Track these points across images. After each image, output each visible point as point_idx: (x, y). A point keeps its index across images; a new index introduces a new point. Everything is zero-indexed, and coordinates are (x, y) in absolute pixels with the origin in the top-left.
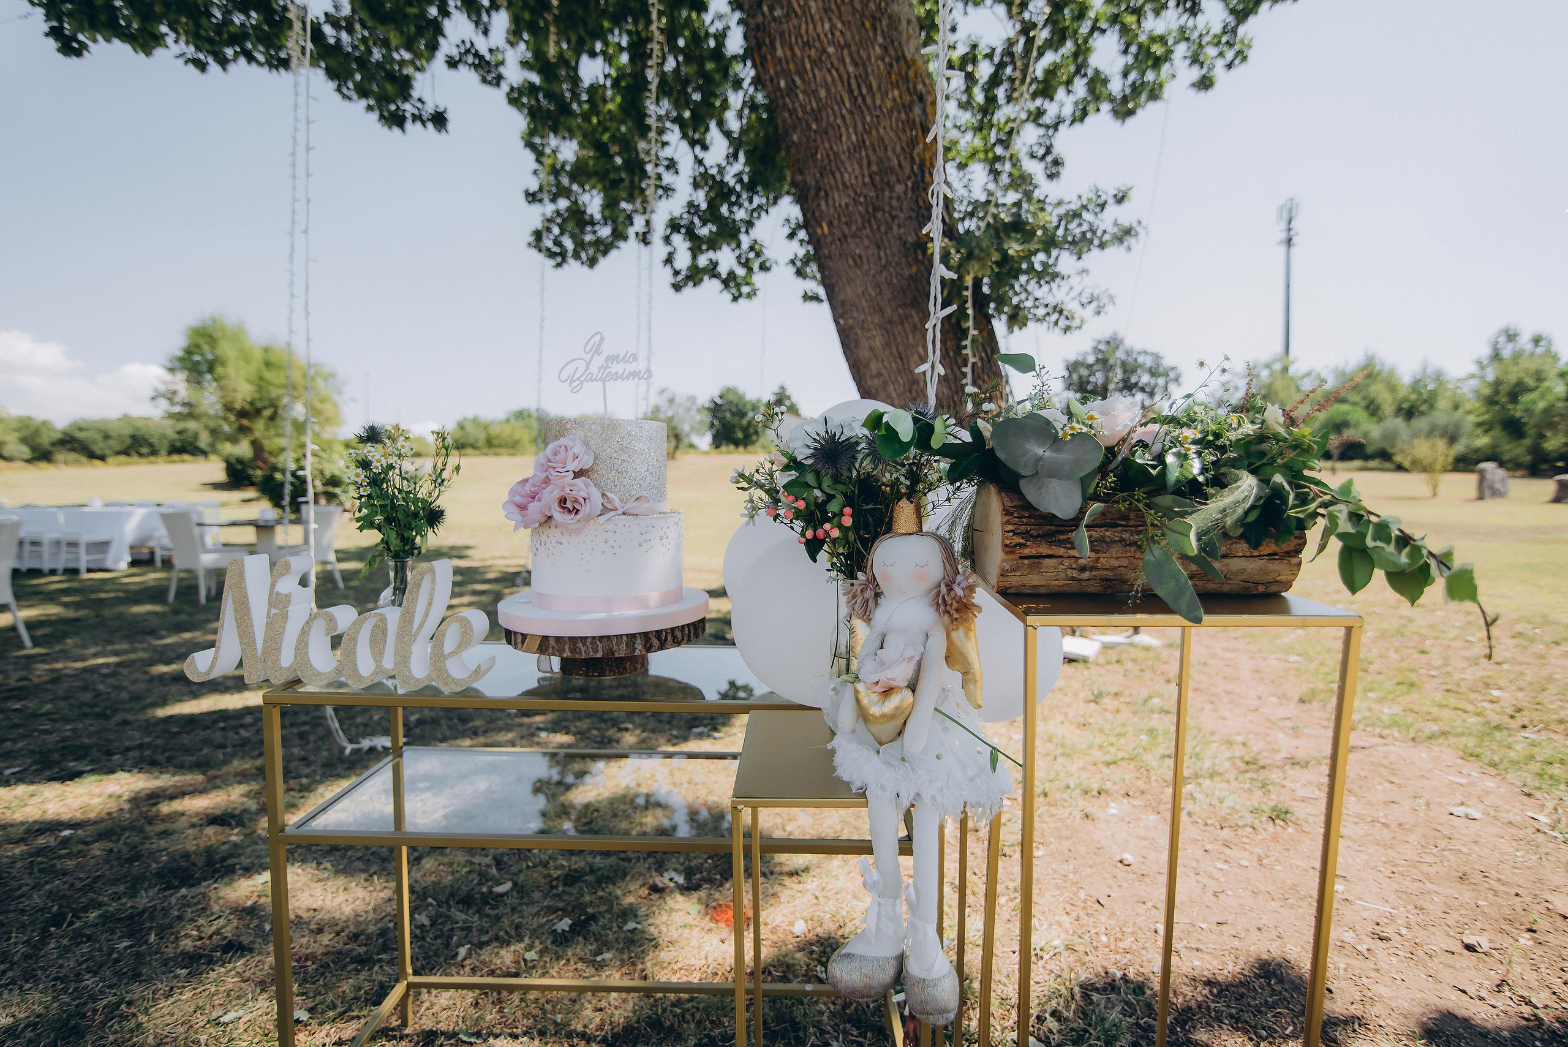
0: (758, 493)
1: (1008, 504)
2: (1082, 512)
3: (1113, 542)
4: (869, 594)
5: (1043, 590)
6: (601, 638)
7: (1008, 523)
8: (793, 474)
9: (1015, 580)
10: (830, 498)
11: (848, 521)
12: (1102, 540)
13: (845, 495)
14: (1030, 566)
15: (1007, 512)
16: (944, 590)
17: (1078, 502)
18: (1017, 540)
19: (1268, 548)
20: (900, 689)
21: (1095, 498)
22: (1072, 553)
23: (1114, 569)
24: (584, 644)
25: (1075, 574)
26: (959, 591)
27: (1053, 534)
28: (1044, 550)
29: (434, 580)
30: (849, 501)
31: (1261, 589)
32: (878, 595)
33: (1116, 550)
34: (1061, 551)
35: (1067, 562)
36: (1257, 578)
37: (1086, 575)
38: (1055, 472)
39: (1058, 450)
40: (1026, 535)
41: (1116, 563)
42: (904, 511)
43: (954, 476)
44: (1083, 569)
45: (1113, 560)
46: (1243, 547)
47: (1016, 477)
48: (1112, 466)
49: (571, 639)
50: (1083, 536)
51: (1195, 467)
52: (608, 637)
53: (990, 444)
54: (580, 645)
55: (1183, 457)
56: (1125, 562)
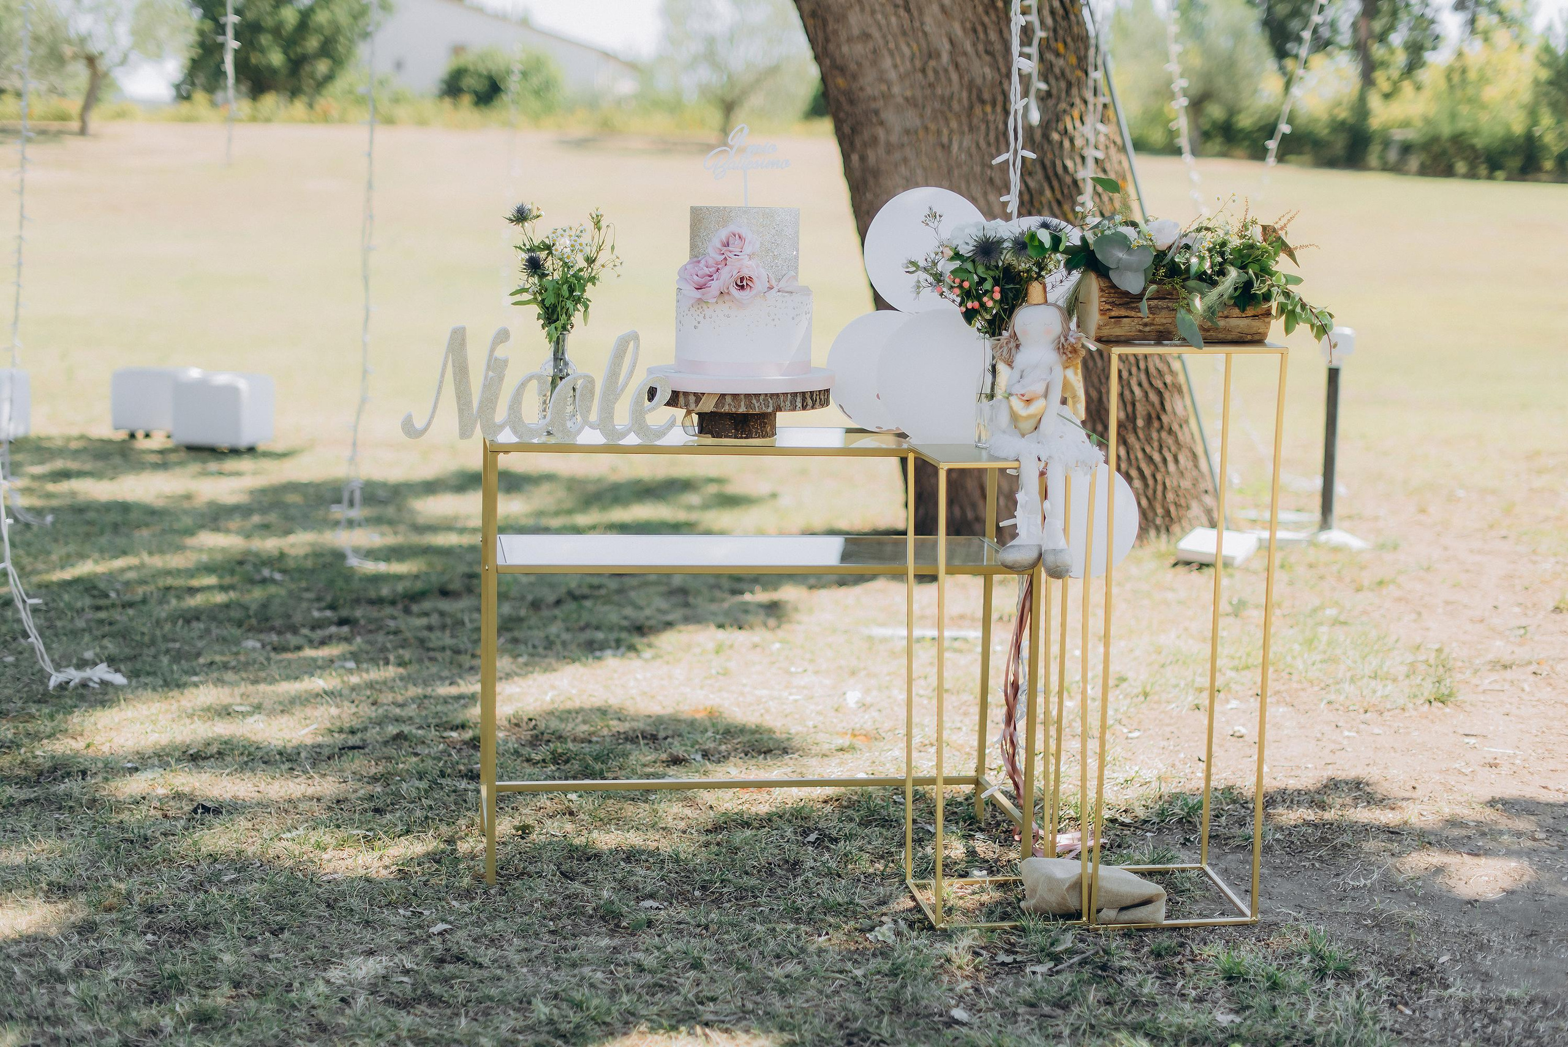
0: (922, 276)
1: (1102, 285)
2: (1145, 289)
3: (1163, 308)
4: (1012, 345)
5: (1123, 338)
6: (772, 395)
7: (1102, 296)
8: (957, 264)
9: (1106, 332)
10: (982, 280)
11: (997, 296)
12: (1156, 307)
13: (994, 278)
14: (1115, 323)
15: (1102, 290)
16: (1063, 340)
17: (1142, 284)
18: (1108, 307)
19: (1250, 311)
20: (1037, 398)
21: (1153, 282)
22: (1139, 315)
23: (1163, 324)
24: (758, 401)
25: (1141, 328)
26: (1072, 340)
27: (1128, 303)
28: (1123, 313)
29: (637, 347)
30: (996, 282)
31: (1249, 337)
32: (1018, 346)
33: (1164, 313)
34: (1133, 314)
35: (1136, 320)
36: (1246, 331)
37: (1147, 329)
38: (1128, 268)
39: (1130, 254)
40: (1113, 304)
41: (1165, 321)
42: (1035, 289)
43: (1070, 266)
44: (1146, 325)
45: (1162, 319)
46: (1236, 311)
47: (1108, 269)
48: (1164, 262)
49: (747, 396)
50: (1144, 304)
51: (1207, 265)
52: (777, 395)
53: (1092, 248)
54: (754, 401)
55: (1202, 258)
56: (1169, 320)
